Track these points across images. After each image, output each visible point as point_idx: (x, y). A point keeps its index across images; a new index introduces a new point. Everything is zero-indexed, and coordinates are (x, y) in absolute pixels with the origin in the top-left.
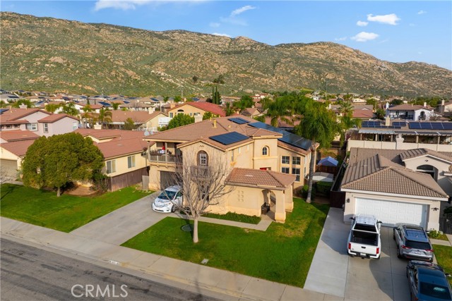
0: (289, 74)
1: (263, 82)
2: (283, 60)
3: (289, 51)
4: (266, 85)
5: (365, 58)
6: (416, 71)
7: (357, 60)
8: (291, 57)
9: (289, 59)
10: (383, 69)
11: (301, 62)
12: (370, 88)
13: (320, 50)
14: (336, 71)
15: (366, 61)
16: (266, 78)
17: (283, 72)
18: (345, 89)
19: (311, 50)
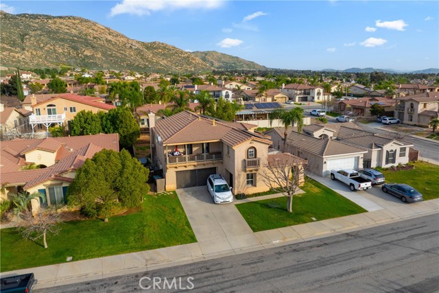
0: (42, 48)
1: (14, 57)
2: (32, 33)
3: (37, 23)
4: (19, 61)
5: (117, 36)
6: (160, 50)
7: (110, 38)
8: (41, 29)
9: (39, 32)
10: (134, 47)
11: (53, 35)
12: (127, 65)
13: (70, 24)
14: (93, 47)
15: (118, 38)
16: (17, 53)
17: (35, 46)
18: (105, 65)
19: (61, 23)
